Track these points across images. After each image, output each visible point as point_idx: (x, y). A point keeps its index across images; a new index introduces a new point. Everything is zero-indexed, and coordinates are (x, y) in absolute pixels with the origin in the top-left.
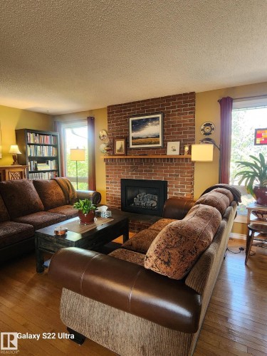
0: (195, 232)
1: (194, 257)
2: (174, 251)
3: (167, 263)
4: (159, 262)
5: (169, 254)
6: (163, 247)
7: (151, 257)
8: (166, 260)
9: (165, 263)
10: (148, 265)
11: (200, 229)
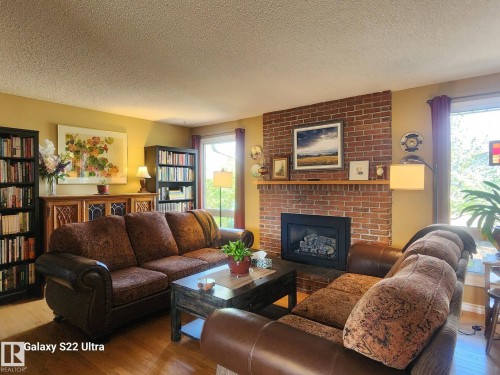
0: (423, 297)
1: (427, 335)
2: (393, 325)
3: (384, 342)
4: (370, 339)
5: (386, 328)
6: (375, 316)
7: (355, 330)
8: (381, 337)
9: (380, 341)
10: (350, 343)
11: (429, 292)
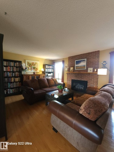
0: (101, 103)
1: (101, 113)
2: (92, 110)
3: (89, 114)
4: (85, 112)
5: (90, 110)
6: (87, 107)
7: (82, 109)
8: (88, 112)
9: (88, 113)
10: (81, 112)
11: (103, 102)
